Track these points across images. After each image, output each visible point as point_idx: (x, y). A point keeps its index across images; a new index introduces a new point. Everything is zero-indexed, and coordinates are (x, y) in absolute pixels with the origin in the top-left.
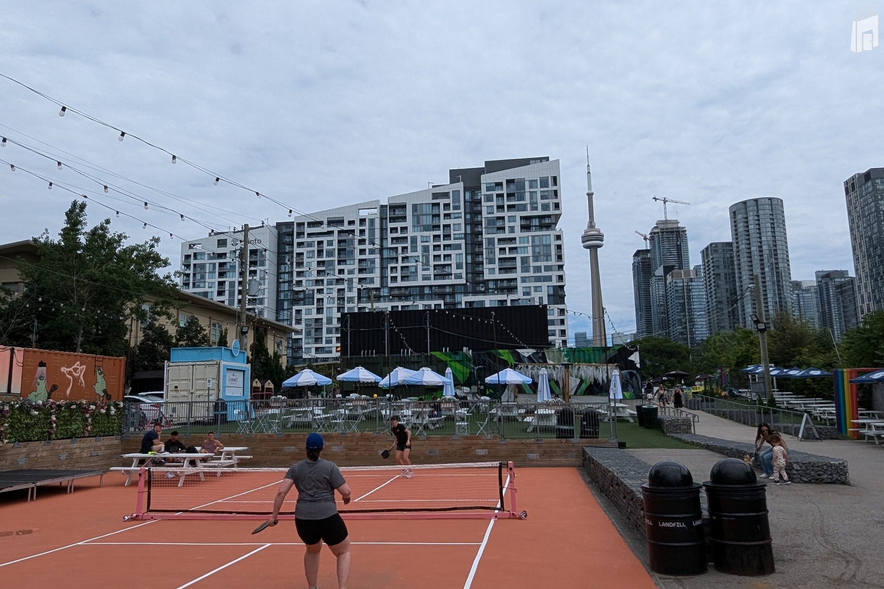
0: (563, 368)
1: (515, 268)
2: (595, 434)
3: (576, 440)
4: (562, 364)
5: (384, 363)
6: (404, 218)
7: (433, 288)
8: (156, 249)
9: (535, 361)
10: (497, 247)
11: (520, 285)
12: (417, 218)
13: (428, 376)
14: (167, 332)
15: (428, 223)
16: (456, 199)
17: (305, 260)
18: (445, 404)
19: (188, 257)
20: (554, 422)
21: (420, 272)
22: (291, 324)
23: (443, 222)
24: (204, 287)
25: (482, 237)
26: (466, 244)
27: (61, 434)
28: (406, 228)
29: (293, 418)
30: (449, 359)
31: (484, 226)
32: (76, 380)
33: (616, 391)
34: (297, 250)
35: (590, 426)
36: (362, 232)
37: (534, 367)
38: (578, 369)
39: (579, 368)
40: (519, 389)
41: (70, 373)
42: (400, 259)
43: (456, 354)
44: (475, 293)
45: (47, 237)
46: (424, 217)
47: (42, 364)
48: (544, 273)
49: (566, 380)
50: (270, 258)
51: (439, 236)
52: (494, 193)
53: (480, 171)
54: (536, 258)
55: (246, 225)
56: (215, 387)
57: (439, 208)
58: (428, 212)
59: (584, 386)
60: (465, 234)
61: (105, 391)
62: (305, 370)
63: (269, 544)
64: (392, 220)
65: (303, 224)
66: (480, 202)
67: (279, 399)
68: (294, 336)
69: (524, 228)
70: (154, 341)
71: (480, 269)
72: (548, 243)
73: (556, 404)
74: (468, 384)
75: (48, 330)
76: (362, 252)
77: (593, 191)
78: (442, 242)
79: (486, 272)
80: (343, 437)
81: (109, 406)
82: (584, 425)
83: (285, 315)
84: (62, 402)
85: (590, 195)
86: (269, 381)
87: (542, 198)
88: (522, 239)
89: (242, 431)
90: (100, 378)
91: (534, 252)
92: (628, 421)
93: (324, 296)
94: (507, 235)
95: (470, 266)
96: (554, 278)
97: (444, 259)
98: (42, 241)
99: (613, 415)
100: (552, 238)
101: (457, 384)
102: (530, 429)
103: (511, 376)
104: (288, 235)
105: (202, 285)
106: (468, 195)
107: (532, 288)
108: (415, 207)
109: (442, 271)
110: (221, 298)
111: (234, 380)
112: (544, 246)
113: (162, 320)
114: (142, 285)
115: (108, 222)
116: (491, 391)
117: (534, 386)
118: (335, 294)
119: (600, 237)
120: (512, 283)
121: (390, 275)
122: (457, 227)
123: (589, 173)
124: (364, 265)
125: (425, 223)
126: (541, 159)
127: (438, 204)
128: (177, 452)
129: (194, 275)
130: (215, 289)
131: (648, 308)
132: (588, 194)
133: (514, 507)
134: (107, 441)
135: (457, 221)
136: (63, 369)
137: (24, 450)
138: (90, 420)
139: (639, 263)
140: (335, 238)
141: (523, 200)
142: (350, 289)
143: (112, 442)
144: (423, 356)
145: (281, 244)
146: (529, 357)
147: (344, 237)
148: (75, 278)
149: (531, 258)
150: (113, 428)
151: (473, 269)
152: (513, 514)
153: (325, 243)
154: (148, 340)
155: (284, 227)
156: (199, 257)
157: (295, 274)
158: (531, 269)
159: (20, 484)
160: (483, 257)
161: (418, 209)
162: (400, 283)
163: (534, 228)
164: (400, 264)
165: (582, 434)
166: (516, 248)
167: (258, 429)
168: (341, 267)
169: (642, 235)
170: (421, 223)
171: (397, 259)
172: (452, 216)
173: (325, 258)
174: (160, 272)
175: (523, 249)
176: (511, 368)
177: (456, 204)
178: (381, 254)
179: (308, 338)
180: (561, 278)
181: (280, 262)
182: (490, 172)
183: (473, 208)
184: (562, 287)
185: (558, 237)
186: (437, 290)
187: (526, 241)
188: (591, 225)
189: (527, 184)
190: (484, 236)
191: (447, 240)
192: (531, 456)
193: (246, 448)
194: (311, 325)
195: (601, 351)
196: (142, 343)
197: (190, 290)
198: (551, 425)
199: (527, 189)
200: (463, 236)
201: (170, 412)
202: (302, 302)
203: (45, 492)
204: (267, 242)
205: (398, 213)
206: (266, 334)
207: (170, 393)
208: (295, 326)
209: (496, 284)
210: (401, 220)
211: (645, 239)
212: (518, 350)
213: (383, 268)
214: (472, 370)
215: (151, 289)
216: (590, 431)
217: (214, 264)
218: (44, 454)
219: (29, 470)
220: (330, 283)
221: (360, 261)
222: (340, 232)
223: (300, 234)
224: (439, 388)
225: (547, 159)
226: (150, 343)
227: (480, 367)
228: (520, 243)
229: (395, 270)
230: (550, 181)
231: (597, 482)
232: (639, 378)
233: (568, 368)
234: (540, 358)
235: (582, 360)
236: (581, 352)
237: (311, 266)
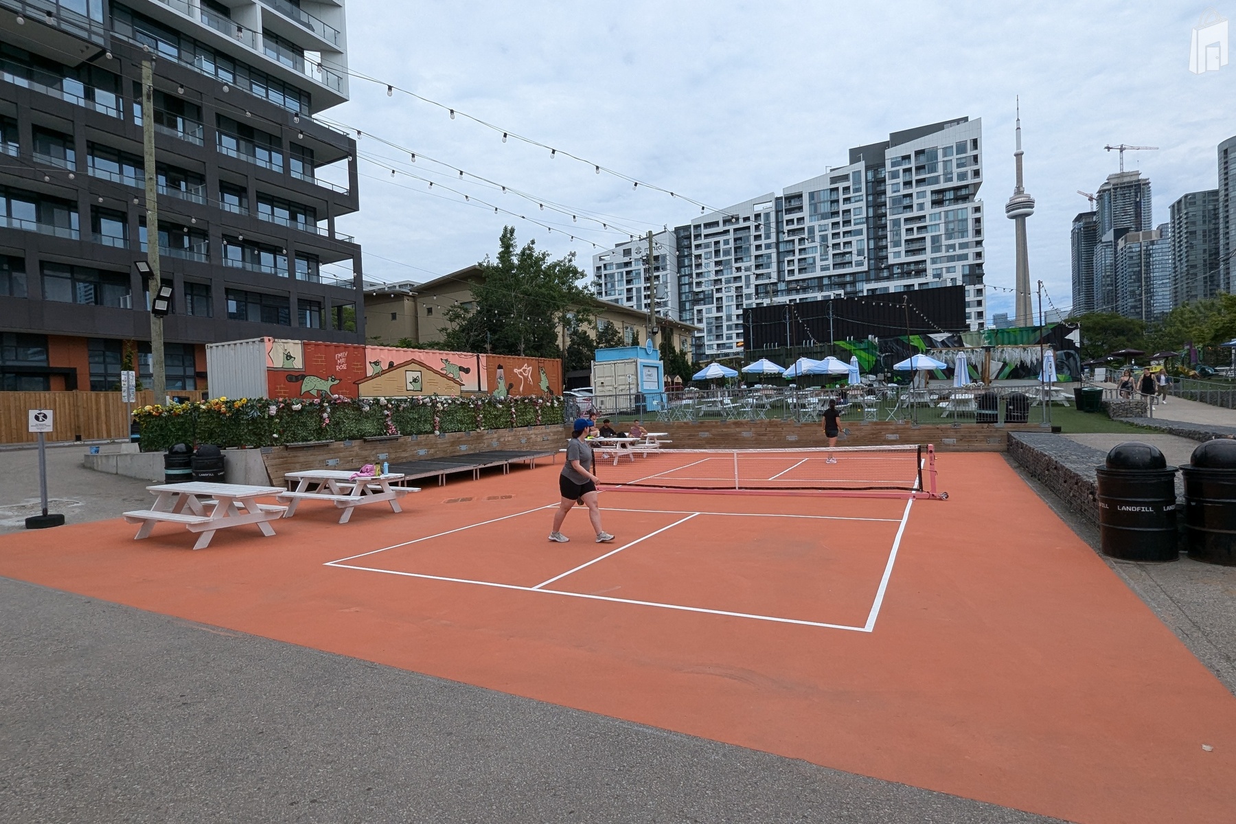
0: (983, 351)
1: (925, 249)
2: (1023, 419)
3: (1001, 424)
4: (982, 348)
5: (787, 355)
6: (800, 208)
7: (833, 278)
8: (574, 263)
9: (950, 346)
10: (904, 227)
11: (930, 267)
12: (814, 207)
13: (834, 365)
14: (589, 336)
15: (826, 211)
16: (857, 180)
17: (703, 261)
18: (853, 392)
19: (599, 268)
20: (973, 407)
21: (819, 263)
22: (693, 323)
23: (842, 207)
24: (615, 295)
25: (886, 219)
26: (868, 228)
27: (520, 423)
28: (803, 218)
29: (704, 408)
30: (853, 348)
31: (888, 207)
32: (526, 379)
33: (1050, 373)
34: (695, 252)
35: (1017, 410)
36: (757, 227)
37: (949, 351)
38: (1002, 352)
39: (1003, 350)
40: (931, 374)
41: (521, 374)
42: (797, 252)
43: (861, 342)
44: (878, 279)
45: (489, 261)
46: (822, 205)
47: (500, 367)
48: (959, 252)
49: (986, 364)
50: (671, 262)
51: (838, 223)
52: (901, 168)
53: (886, 145)
54: (949, 235)
55: (650, 232)
56: (635, 382)
57: (838, 194)
58: (826, 199)
59: (1007, 370)
60: (867, 218)
61: (548, 388)
62: (713, 364)
63: (698, 513)
64: (789, 211)
65: (700, 226)
66: (885, 181)
67: (692, 390)
68: (697, 335)
69: (936, 203)
70: (579, 345)
71: (884, 254)
72: (964, 217)
73: (978, 388)
74: (874, 371)
75: (498, 339)
76: (758, 247)
77: (1023, 149)
78: (842, 229)
79: (890, 256)
80: (752, 423)
81: (552, 400)
82: (1010, 409)
83: (687, 315)
84: (518, 397)
85: (1019, 156)
86: (678, 376)
87: (959, 166)
88: (933, 216)
89: (662, 420)
90: (543, 376)
91: (947, 229)
92: (1063, 405)
93: (723, 295)
94: (915, 213)
95: (872, 252)
96: (971, 256)
97: (844, 246)
98: (485, 264)
99: (1047, 399)
100: (970, 210)
101: (863, 372)
102: (944, 415)
103: (923, 362)
104: (685, 238)
105: (613, 293)
106: (870, 174)
107: (944, 270)
108: (812, 195)
109: (841, 260)
110: (630, 304)
111: (650, 375)
112: (959, 221)
113: (584, 327)
114: (565, 297)
115: (533, 242)
116: (899, 378)
117: (949, 372)
118: (733, 293)
119: (1030, 204)
120: (920, 266)
121: (787, 268)
122: (857, 212)
123: (1018, 128)
124: (760, 261)
125: (822, 211)
126: (958, 121)
127: (837, 189)
128: (610, 437)
129: (606, 284)
130: (624, 296)
131: (1090, 281)
132: (1016, 155)
133: (934, 488)
134: (553, 428)
135: (858, 205)
136: (516, 370)
137: (495, 435)
138: (539, 411)
139: (1080, 229)
140: (731, 236)
141: (936, 171)
142: (748, 286)
143: (558, 429)
144: (826, 347)
145: (679, 247)
146: (943, 342)
147: (739, 235)
148: (513, 294)
149: (943, 237)
150: (557, 418)
151: (876, 254)
152: (933, 495)
153: (722, 243)
154: (574, 344)
155: (682, 231)
156: (608, 267)
157: (694, 276)
158: (944, 248)
159: (497, 461)
160: (887, 241)
161: (815, 196)
162: (797, 276)
163: (947, 202)
164: (797, 256)
165: (1007, 419)
166: (925, 227)
167: (675, 417)
168: (738, 265)
169: (1086, 195)
170: (819, 212)
171: (793, 252)
172: (853, 200)
173: (722, 258)
174: (579, 284)
175: (933, 227)
176: (922, 354)
177: (857, 187)
178: (778, 248)
179: (710, 336)
180: (979, 255)
181: (680, 265)
182: (896, 145)
183: (876, 188)
184: (980, 265)
185: (977, 209)
186: (837, 280)
187: (936, 219)
188: (1019, 190)
189: (940, 153)
190: (889, 217)
191: (847, 226)
192: (947, 441)
193: (666, 434)
194: (712, 323)
195: (1030, 331)
196: (570, 347)
197: (604, 299)
198: (970, 410)
199: (940, 158)
200: (864, 220)
201: (599, 405)
202: (702, 302)
203: (515, 467)
204: (667, 248)
205: (794, 203)
206: (672, 334)
207: (598, 389)
208: (697, 325)
209: (902, 269)
210: (797, 210)
211: (1091, 199)
212: (931, 335)
213: (780, 262)
214: (879, 358)
215: (573, 299)
216: (1017, 416)
217: (622, 273)
218: (510, 439)
219: (501, 451)
220: (728, 281)
221: (757, 257)
222: (735, 230)
223: (697, 236)
224: (844, 377)
225: (966, 119)
226: (576, 346)
227: (887, 354)
228: (931, 220)
229: (791, 263)
230: (969, 146)
231: (1027, 467)
232: (1078, 359)
233: (990, 351)
234: (955, 342)
235: (1006, 341)
236: (1005, 334)
237: (709, 267)
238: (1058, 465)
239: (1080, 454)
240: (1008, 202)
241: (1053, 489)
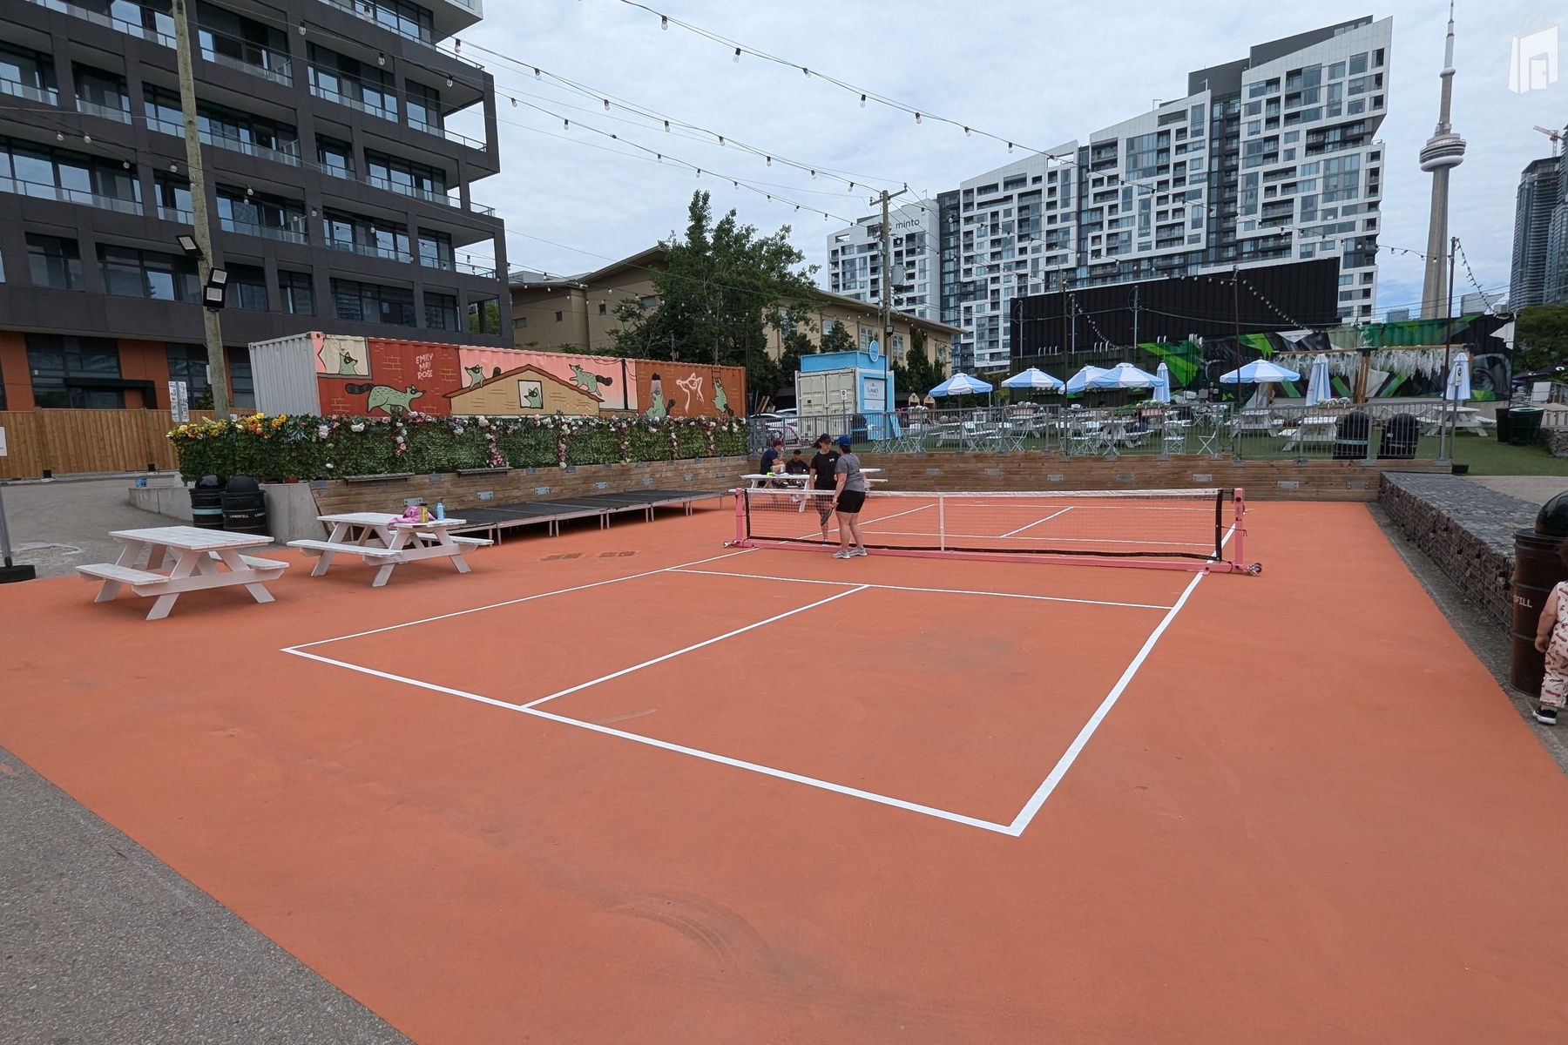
0: (1359, 356)
1: (1291, 216)
2: (1409, 453)
3: (1371, 460)
4: (1359, 350)
5: (1070, 362)
6: (1114, 162)
7: (1155, 260)
8: (786, 241)
9: (1310, 347)
10: (1262, 185)
11: (1297, 243)
12: (1133, 158)
13: (1129, 375)
15: (1150, 165)
16: (1198, 120)
17: (976, 240)
19: (835, 252)
20: (1332, 435)
21: (1136, 240)
22: (959, 326)
23: (1174, 158)
24: (856, 288)
25: (1237, 174)
26: (1210, 188)
28: (1116, 177)
30: (1165, 352)
31: (1241, 156)
33: (1460, 384)
34: (964, 228)
35: (1399, 439)
36: (1052, 191)
37: (1306, 355)
38: (1388, 357)
39: (1390, 354)
40: (1278, 389)
42: (1106, 224)
43: (1178, 345)
44: (1220, 261)
46: (1145, 156)
47: (656, 378)
48: (1341, 219)
49: (1362, 374)
50: (932, 241)
51: (1167, 182)
52: (1263, 99)
53: (1243, 65)
54: (1329, 195)
56: (852, 399)
57: (1169, 139)
58: (1151, 148)
59: (1395, 383)
60: (1210, 173)
61: (726, 406)
63: (867, 586)
64: (1097, 166)
65: (972, 191)
66: (1238, 118)
68: (963, 341)
69: (1312, 148)
70: (796, 353)
71: (1231, 224)
72: (1354, 168)
73: (1341, 407)
74: (1194, 386)
75: (685, 345)
76: (1052, 219)
77: (1454, 67)
78: (1172, 190)
79: (1240, 228)
82: (1389, 438)
83: (951, 315)
85: (1447, 77)
87: (1352, 92)
88: (1307, 167)
90: (719, 391)
91: (1326, 186)
92: (1476, 434)
93: (1000, 286)
94: (1281, 164)
95: (1213, 222)
96: (1359, 225)
97: (1173, 215)
99: (1449, 424)
100: (1363, 157)
101: (1175, 387)
102: (1288, 447)
103: (1265, 371)
104: (952, 209)
105: (853, 285)
106: (1217, 109)
107: (1318, 246)
108: (1131, 143)
109: (1169, 235)
110: (876, 300)
111: (874, 390)
112: (1346, 173)
113: (802, 328)
114: (774, 287)
116: (1230, 395)
117: (1303, 384)
118: (1015, 282)
119: (1458, 148)
120: (1283, 241)
121: (1090, 248)
122: (1196, 164)
123: (1451, 35)
124: (1054, 238)
125: (1145, 165)
126: (1355, 24)
127: (1168, 132)
128: (799, 473)
129: (844, 273)
130: (868, 289)
131: (1540, 259)
132: (1444, 76)
135: (1196, 154)
137: (648, 470)
139: (1533, 183)
140: (1014, 205)
141: (1316, 101)
142: (1035, 274)
143: (738, 462)
144: (1127, 350)
145: (943, 224)
146: (1299, 343)
147: (1026, 201)
148: (705, 283)
149: (1320, 197)
151: (1219, 225)
153: (1001, 214)
154: (790, 353)
155: (947, 199)
156: (847, 251)
157: (962, 260)
158: (1319, 214)
160: (1236, 205)
161: (1136, 146)
162: (1104, 259)
163: (1330, 146)
164: (1106, 231)
165: (1382, 452)
166: (1294, 184)
167: (898, 447)
168: (1022, 245)
169: (1548, 132)
170: (1140, 167)
171: (1101, 224)
172: (1190, 147)
173: (1001, 235)
174: (793, 269)
175: (1306, 184)
176: (1267, 360)
177: (1198, 128)
178: (1079, 219)
179: (981, 342)
180: (1372, 223)
181: (944, 247)
182: (1259, 64)
183: (1226, 128)
184: (1372, 238)
185: (1375, 156)
186: (1160, 263)
187: (1311, 170)
188: (1443, 129)
189: (1325, 73)
190: (1241, 171)
191: (1180, 186)
192: (1285, 484)
194: (984, 325)
195: (1436, 326)
197: (842, 293)
198: (1330, 440)
199: (1325, 80)
200: (1205, 176)
202: (972, 296)
204: (927, 225)
205: (1105, 155)
206: (925, 338)
207: (804, 409)
208: (963, 327)
209: (1256, 245)
210: (1109, 165)
211: (1554, 138)
212: (1282, 334)
213: (1081, 239)
214: (1202, 367)
215: (786, 291)
216: (1399, 448)
217: (865, 258)
219: (655, 491)
220: (1008, 267)
221: (1049, 233)
222: (1021, 196)
223: (968, 206)
225: (1368, 20)
226: (793, 355)
227: (1215, 361)
228: (1303, 174)
229: (1097, 240)
230: (1370, 60)
231: (1403, 525)
232: (1509, 367)
233: (1369, 355)
234: (1318, 343)
235: (1396, 341)
236: (1397, 330)
237: (983, 247)
238: (1451, 525)
239: (1492, 506)
240: (1424, 146)
241: (1438, 562)
